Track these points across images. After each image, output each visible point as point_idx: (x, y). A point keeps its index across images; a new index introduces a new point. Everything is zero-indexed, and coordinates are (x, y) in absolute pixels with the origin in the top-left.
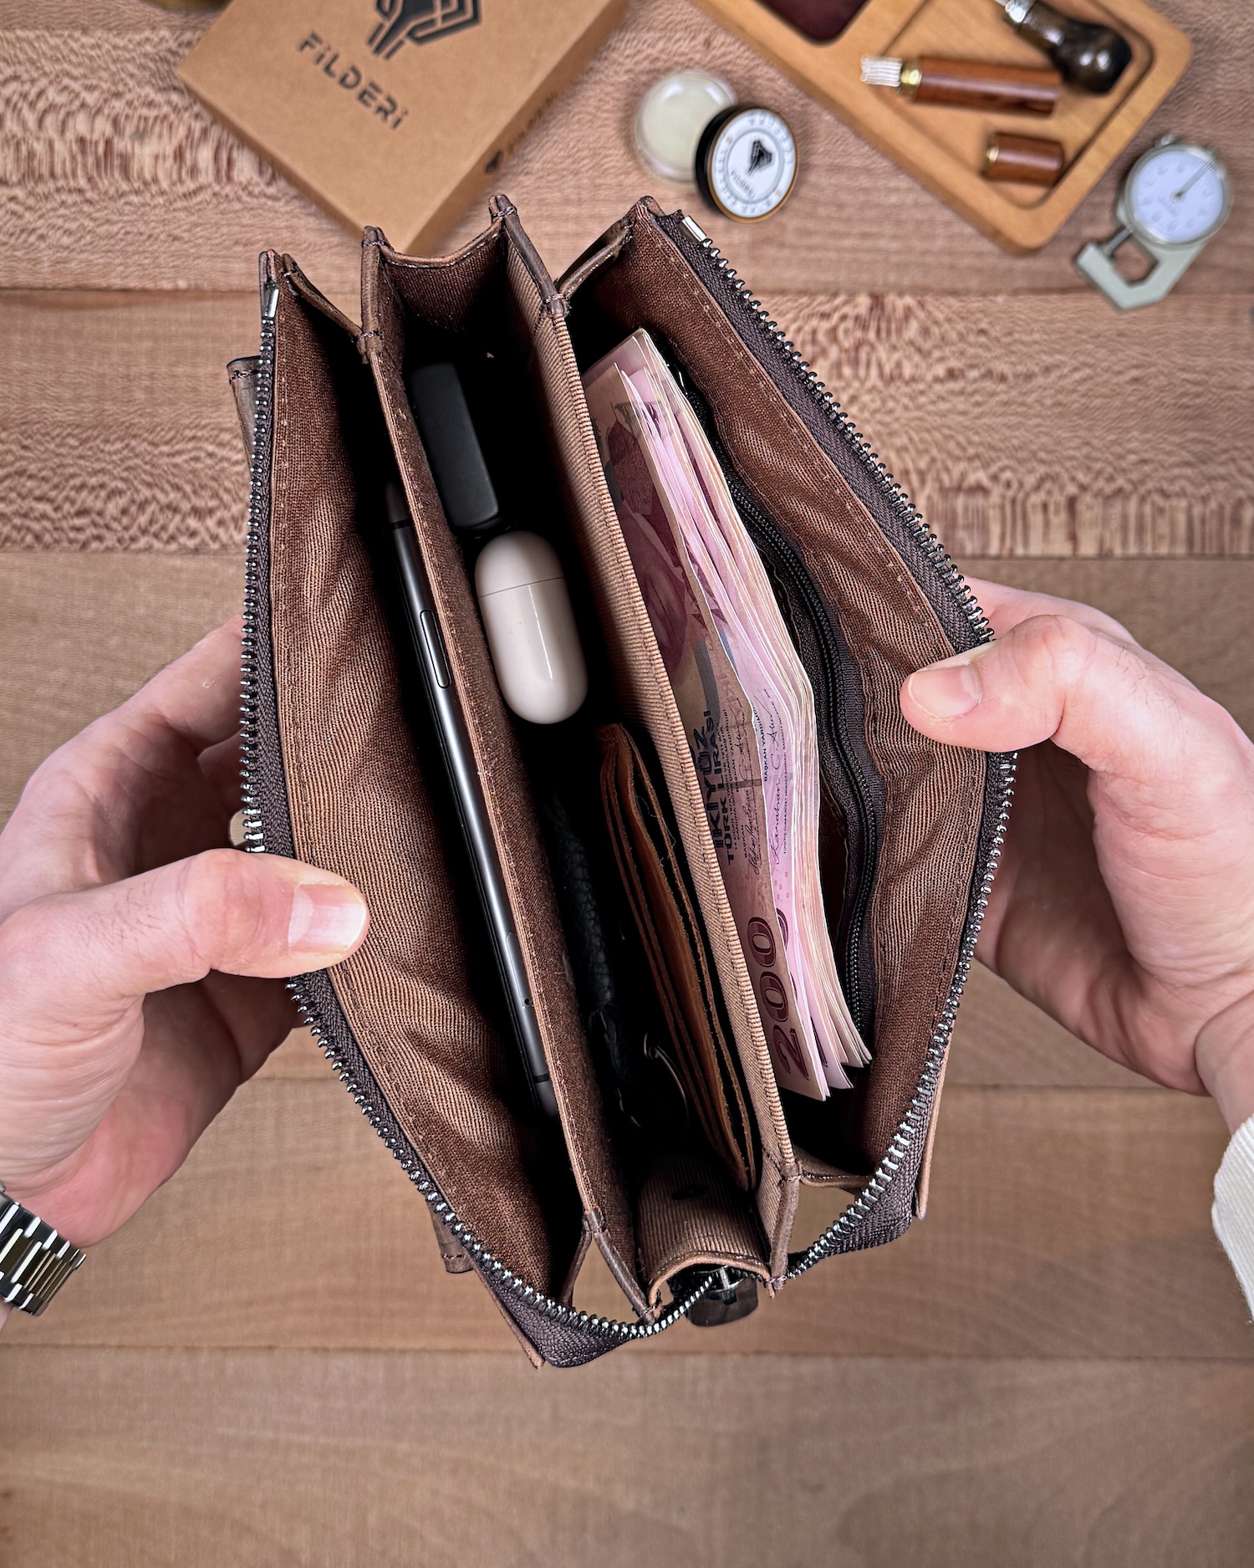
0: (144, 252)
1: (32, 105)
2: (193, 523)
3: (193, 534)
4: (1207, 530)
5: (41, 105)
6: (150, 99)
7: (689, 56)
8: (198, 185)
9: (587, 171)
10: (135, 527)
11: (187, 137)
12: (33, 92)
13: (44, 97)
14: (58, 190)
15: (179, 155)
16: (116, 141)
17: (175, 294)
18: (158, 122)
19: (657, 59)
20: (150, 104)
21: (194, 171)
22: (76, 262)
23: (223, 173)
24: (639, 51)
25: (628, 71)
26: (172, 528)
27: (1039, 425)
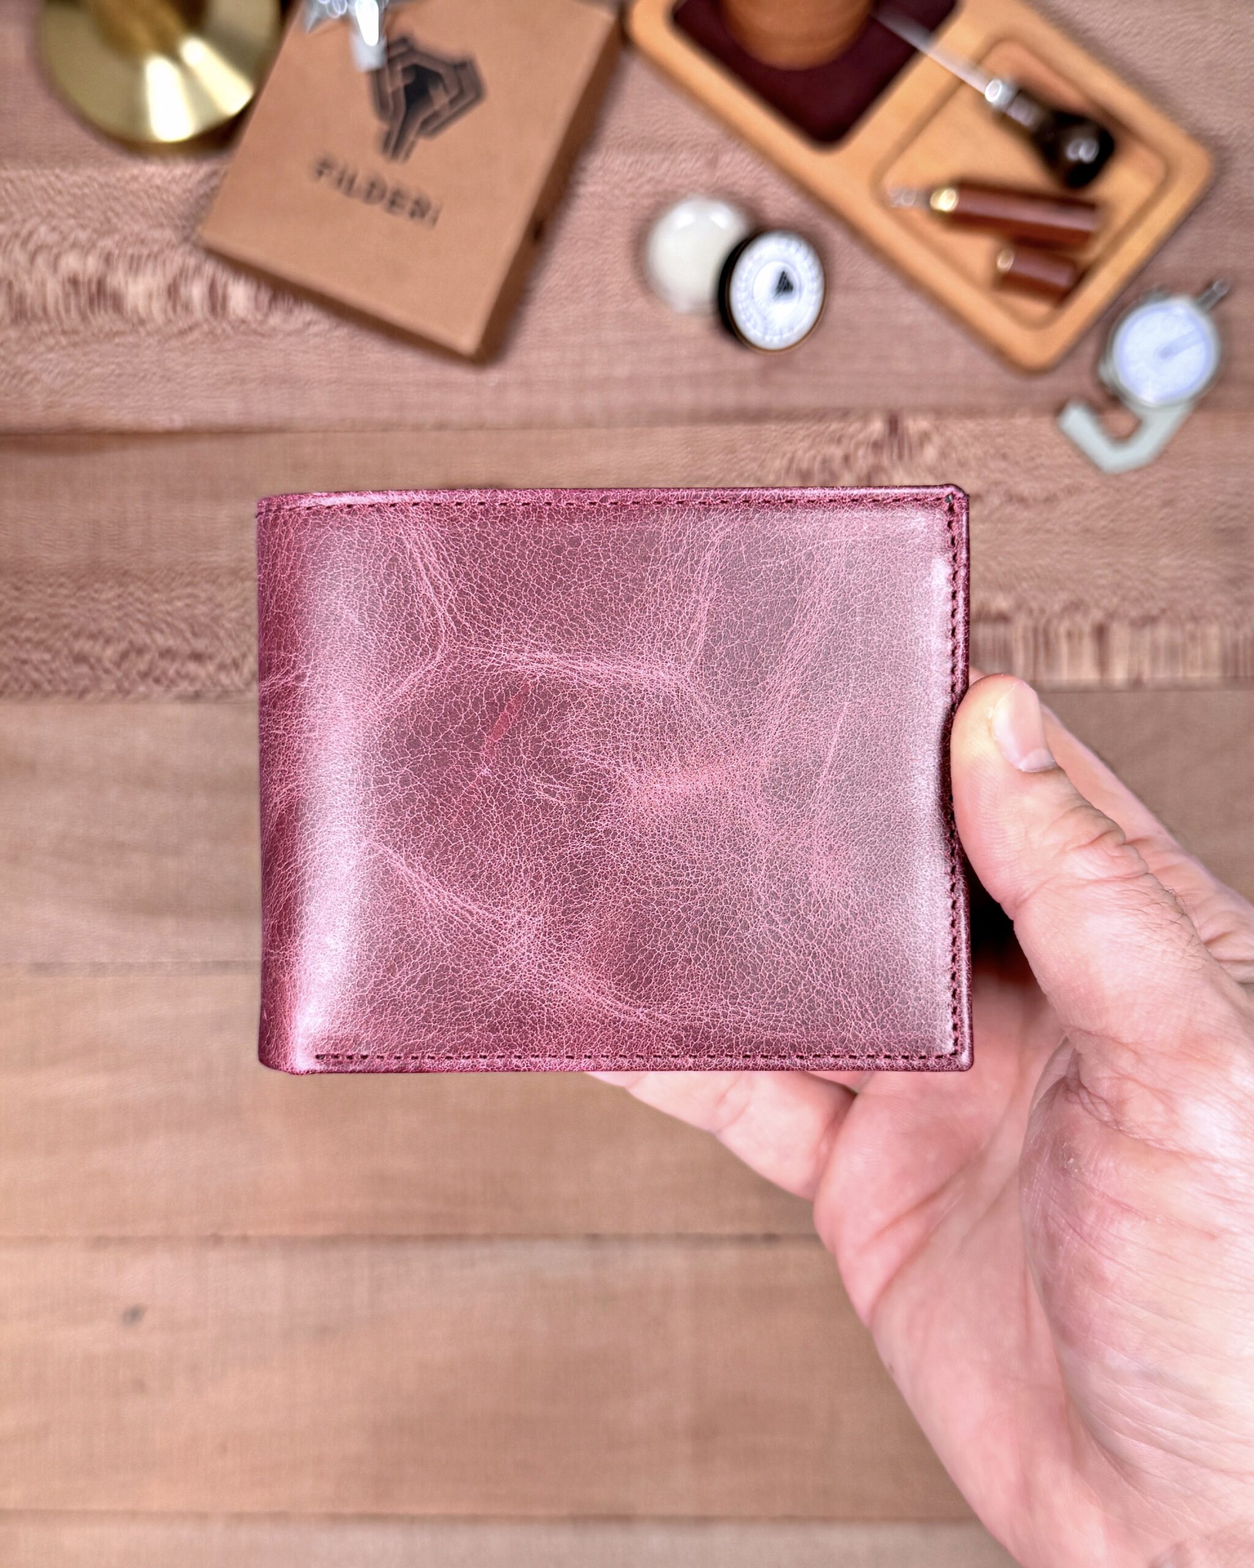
0: (139, 393)
1: (24, 243)
2: (192, 667)
3: (192, 679)
4: (1241, 657)
5: (31, 246)
6: (142, 236)
7: (695, 178)
8: (190, 321)
9: (593, 297)
10: (134, 672)
11: (181, 275)
12: (24, 232)
13: (35, 237)
14: (51, 331)
15: (172, 291)
16: (109, 279)
17: (170, 435)
18: (152, 259)
19: (660, 182)
20: (143, 242)
21: (187, 307)
22: (68, 406)
23: (219, 309)
24: (641, 175)
25: (632, 195)
26: (171, 672)
27: (1065, 553)
